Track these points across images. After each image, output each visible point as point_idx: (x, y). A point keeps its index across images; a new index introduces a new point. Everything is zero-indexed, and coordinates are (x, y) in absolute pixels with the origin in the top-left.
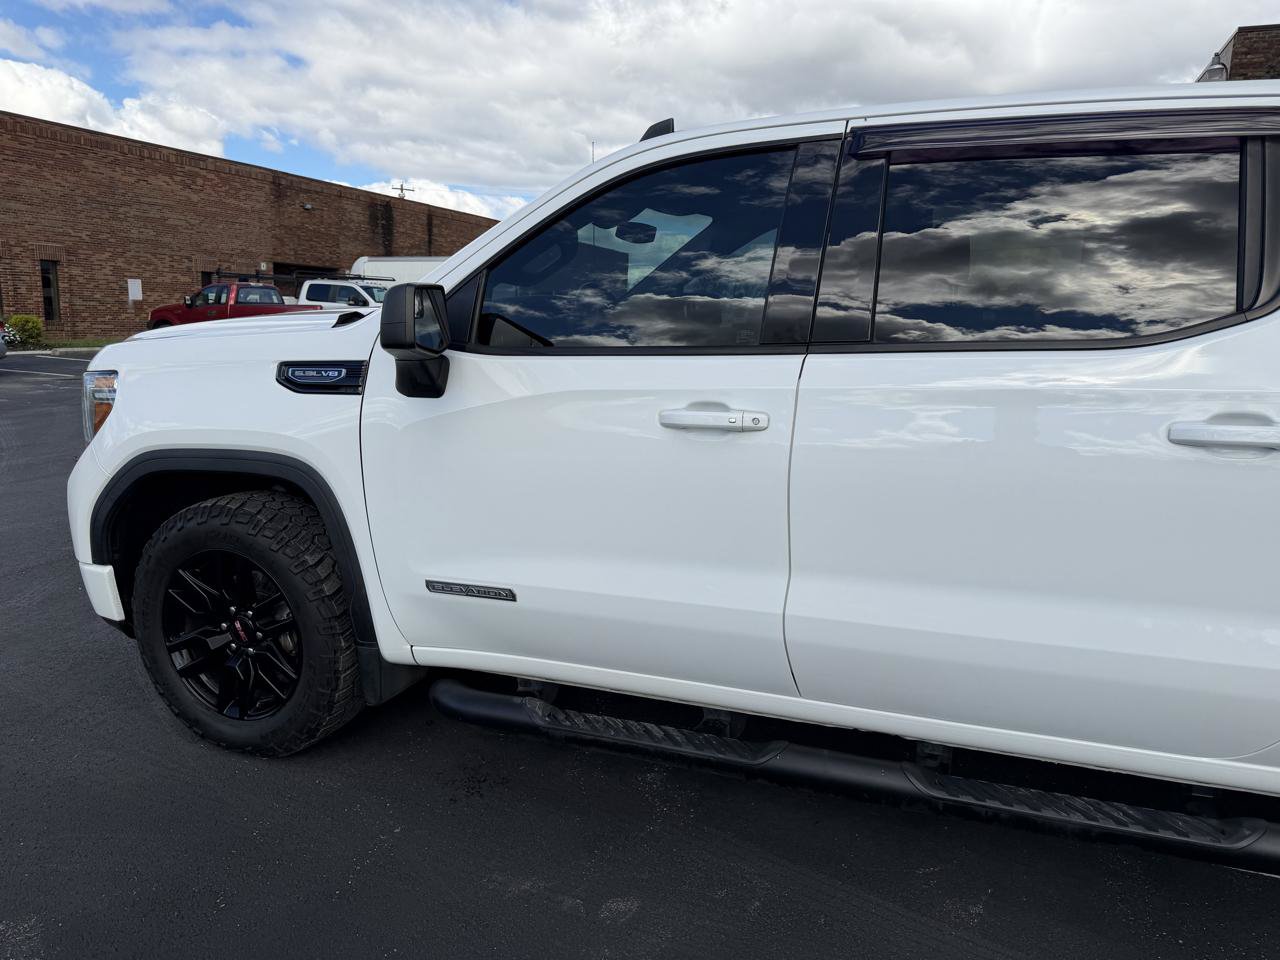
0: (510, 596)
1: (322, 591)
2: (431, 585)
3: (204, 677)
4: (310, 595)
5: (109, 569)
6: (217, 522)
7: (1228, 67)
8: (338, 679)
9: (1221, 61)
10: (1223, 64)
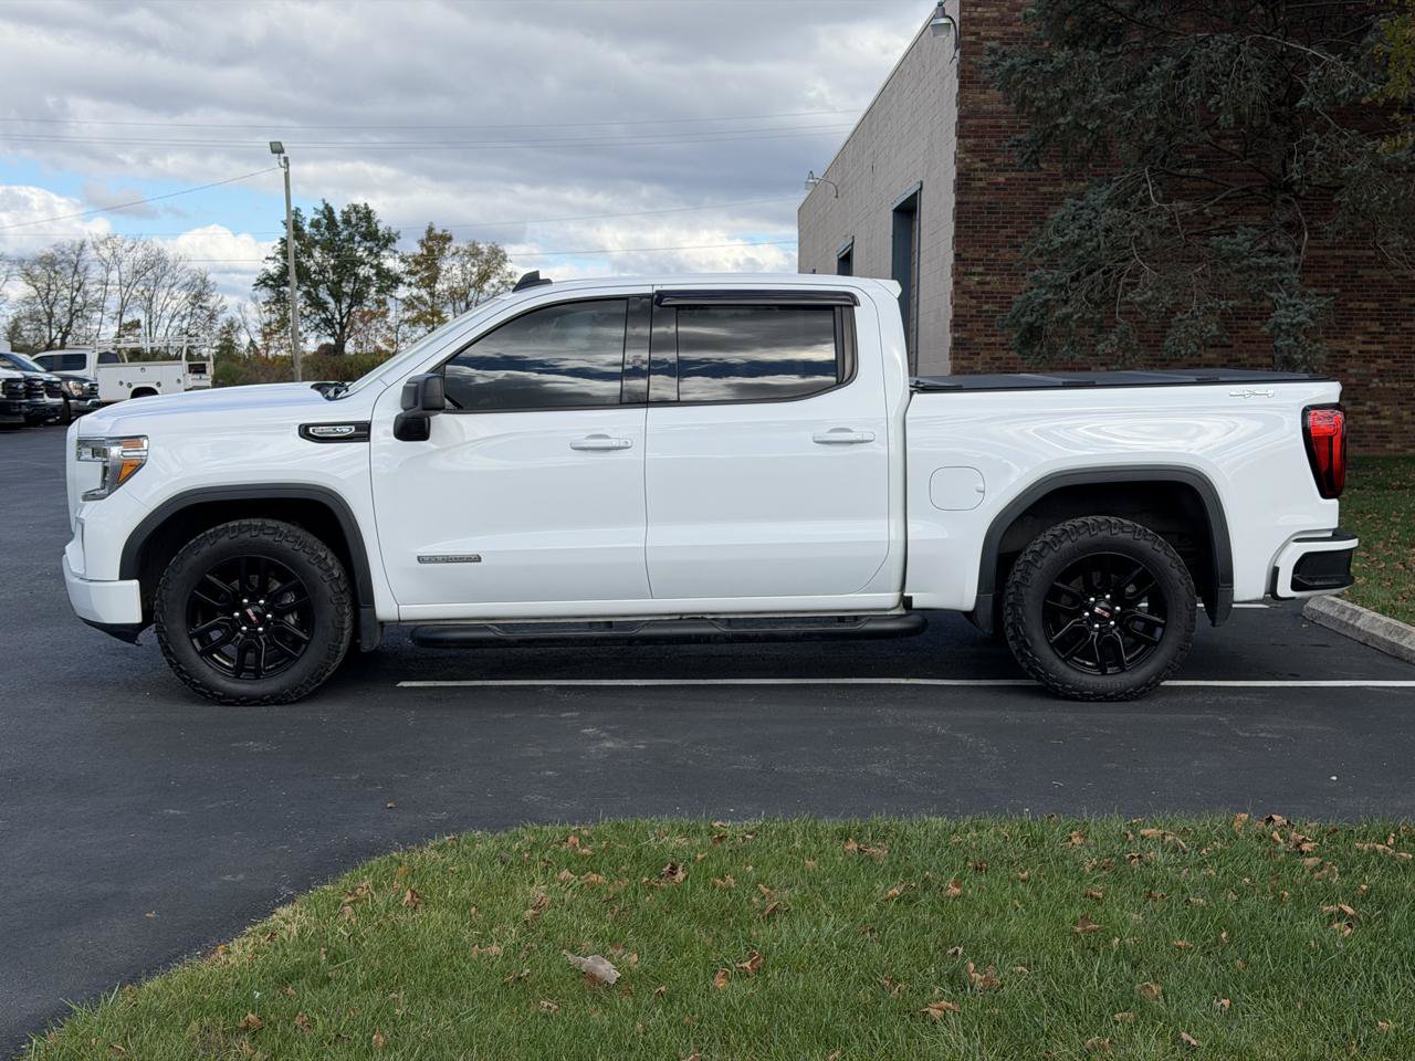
0: (478, 559)
1: (333, 574)
2: (421, 559)
3: (215, 656)
4: (325, 577)
5: (135, 583)
6: (247, 535)
7: (957, 20)
8: (342, 634)
9: (947, 13)
10: (950, 18)
